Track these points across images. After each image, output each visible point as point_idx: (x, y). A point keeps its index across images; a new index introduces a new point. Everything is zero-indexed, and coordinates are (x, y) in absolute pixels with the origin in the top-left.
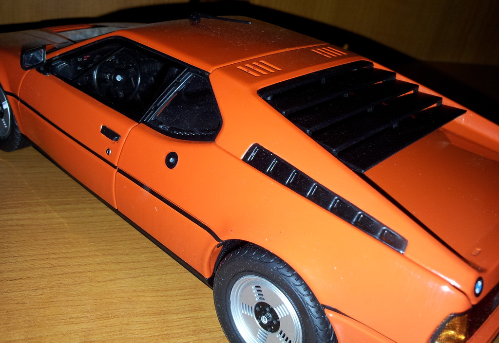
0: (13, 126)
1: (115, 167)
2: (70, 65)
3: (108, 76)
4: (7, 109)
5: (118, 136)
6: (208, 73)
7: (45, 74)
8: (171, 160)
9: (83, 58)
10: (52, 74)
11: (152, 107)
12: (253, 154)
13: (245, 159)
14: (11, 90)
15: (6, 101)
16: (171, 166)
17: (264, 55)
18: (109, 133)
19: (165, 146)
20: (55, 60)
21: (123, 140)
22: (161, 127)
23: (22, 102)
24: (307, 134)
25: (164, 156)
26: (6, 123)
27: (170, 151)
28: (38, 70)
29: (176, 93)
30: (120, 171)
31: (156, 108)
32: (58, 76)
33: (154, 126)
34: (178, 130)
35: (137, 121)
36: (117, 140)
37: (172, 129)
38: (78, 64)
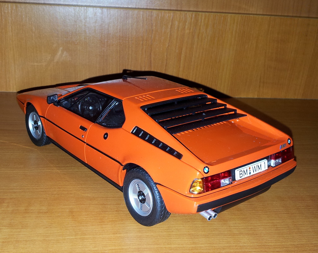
0: (43, 132)
1: (85, 143)
2: (68, 102)
3: (85, 107)
4: (40, 125)
5: (86, 129)
6: (122, 100)
7: (57, 106)
8: (106, 136)
9: (74, 99)
10: (61, 106)
11: (100, 116)
12: (135, 130)
13: (132, 133)
14: (42, 115)
15: (40, 121)
16: (105, 138)
17: (149, 93)
18: (83, 128)
19: (104, 131)
20: (62, 100)
21: (88, 130)
22: (103, 124)
23: (47, 120)
24: (156, 122)
25: (103, 135)
26: (39, 132)
27: (105, 133)
28: (54, 105)
29: (109, 110)
30: (87, 144)
31: (102, 116)
32: (63, 107)
33: (100, 124)
34: (109, 125)
35: (94, 122)
36: (86, 131)
37: (107, 124)
38: (72, 101)
